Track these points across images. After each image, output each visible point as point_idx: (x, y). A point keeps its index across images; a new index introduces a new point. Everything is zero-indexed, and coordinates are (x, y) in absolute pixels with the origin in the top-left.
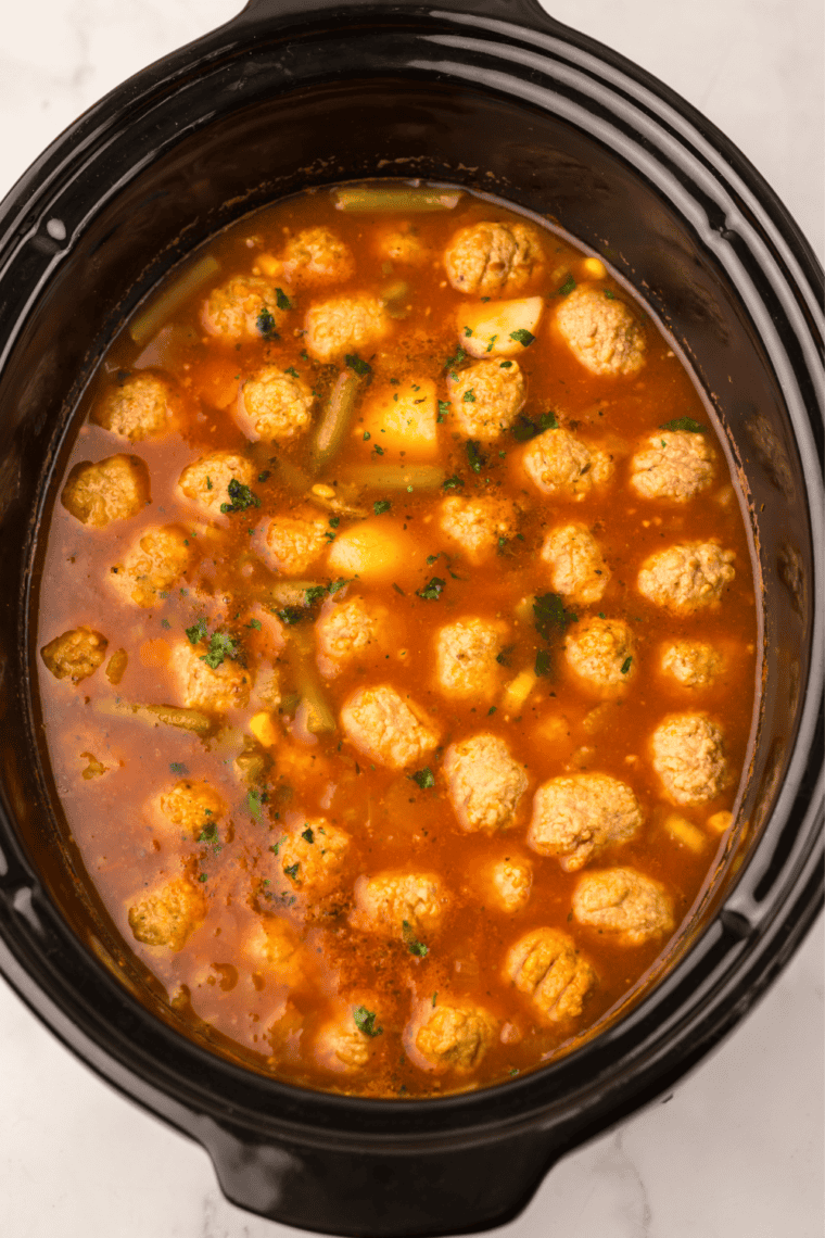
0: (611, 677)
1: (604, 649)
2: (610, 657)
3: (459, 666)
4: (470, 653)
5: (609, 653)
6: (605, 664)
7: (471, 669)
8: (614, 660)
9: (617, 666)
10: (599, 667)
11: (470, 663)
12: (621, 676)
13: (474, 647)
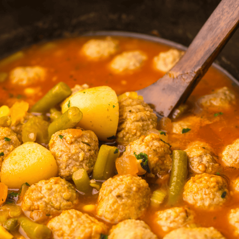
0: (215, 200)
1: (213, 184)
2: (215, 189)
3: (117, 202)
4: (124, 195)
5: (214, 187)
6: (212, 192)
7: (123, 204)
8: (217, 191)
9: (219, 194)
10: (209, 194)
11: (123, 200)
12: (221, 200)
13: (126, 192)
